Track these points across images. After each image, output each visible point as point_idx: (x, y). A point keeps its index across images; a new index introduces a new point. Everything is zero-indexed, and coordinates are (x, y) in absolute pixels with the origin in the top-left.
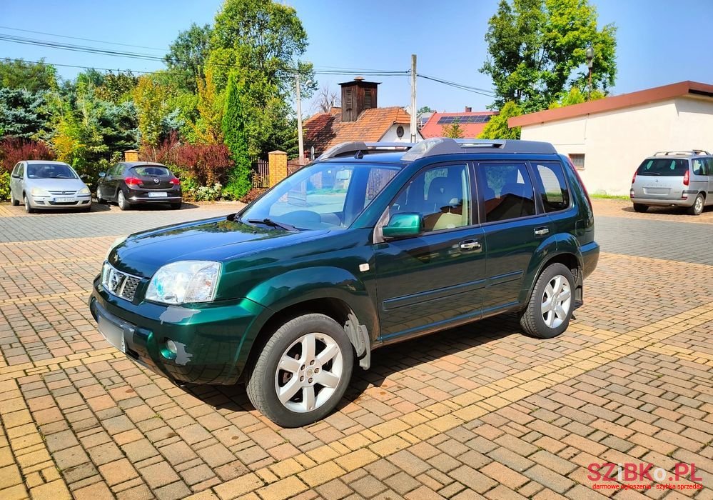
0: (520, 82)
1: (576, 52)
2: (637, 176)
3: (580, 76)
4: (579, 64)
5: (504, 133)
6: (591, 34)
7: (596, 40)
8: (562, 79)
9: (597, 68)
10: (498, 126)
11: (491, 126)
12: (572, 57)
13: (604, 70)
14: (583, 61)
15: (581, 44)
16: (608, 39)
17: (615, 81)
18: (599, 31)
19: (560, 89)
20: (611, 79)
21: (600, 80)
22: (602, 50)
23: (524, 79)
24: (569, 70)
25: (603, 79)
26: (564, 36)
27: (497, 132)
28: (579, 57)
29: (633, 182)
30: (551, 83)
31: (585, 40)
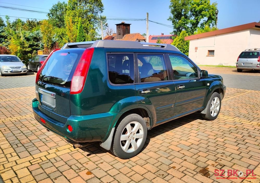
0: (182, 24)
1: (203, 13)
2: (239, 59)
3: (204, 21)
4: (204, 17)
5: (182, 43)
6: (208, 6)
7: (210, 8)
8: (198, 23)
9: (210, 18)
10: (179, 40)
11: (177, 40)
12: (201, 15)
13: (213, 19)
14: (205, 16)
15: (204, 10)
16: (214, 8)
17: (217, 23)
18: (211, 5)
19: (196, 27)
20: (215, 23)
21: (211, 23)
22: (212, 12)
23: (184, 23)
24: (200, 19)
25: (212, 23)
26: (198, 7)
27: (179, 42)
28: (204, 14)
29: (238, 61)
30: (193, 24)
31: (206, 8)
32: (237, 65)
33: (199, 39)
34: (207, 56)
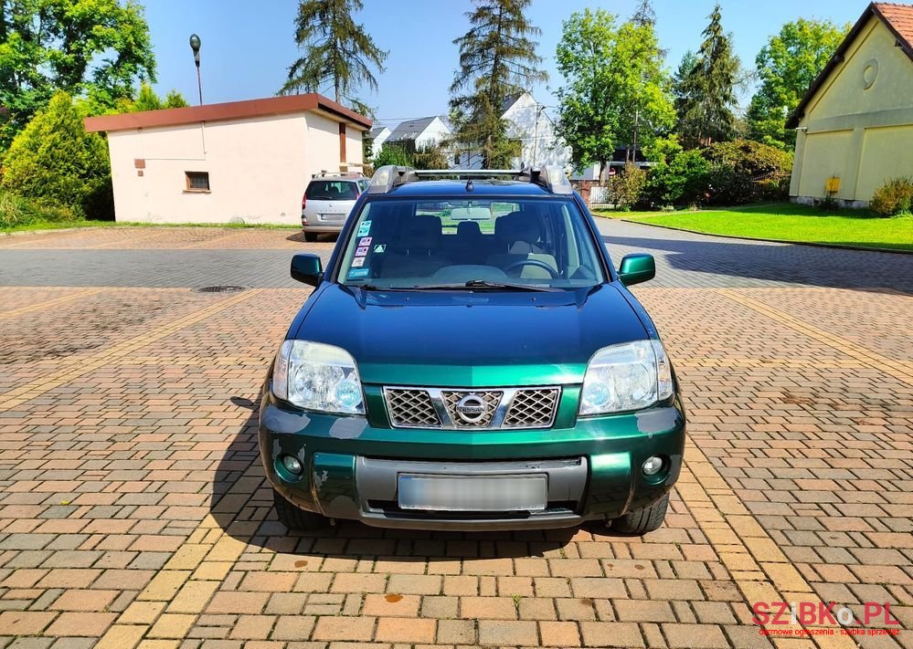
0: (17, 62)
1: (97, 30)
2: (307, 201)
3: (107, 63)
4: (105, 47)
5: (65, 138)
6: (113, 8)
7: (121, 18)
8: (81, 65)
9: (127, 55)
10: (52, 127)
11: (40, 127)
12: (92, 36)
13: (140, 60)
14: (109, 45)
15: (100, 19)
16: (137, 20)
17: (156, 76)
18: (123, 7)
19: (78, 79)
20: (150, 73)
21: (135, 73)
22: (133, 33)
23: (22, 56)
24: (90, 53)
25: (139, 72)
26: (74, 4)
27: (52, 136)
28: (103, 37)
29: (304, 207)
30: (62, 68)
31: (106, 15)
32: (305, 220)
33: (144, 131)
34: (186, 192)
